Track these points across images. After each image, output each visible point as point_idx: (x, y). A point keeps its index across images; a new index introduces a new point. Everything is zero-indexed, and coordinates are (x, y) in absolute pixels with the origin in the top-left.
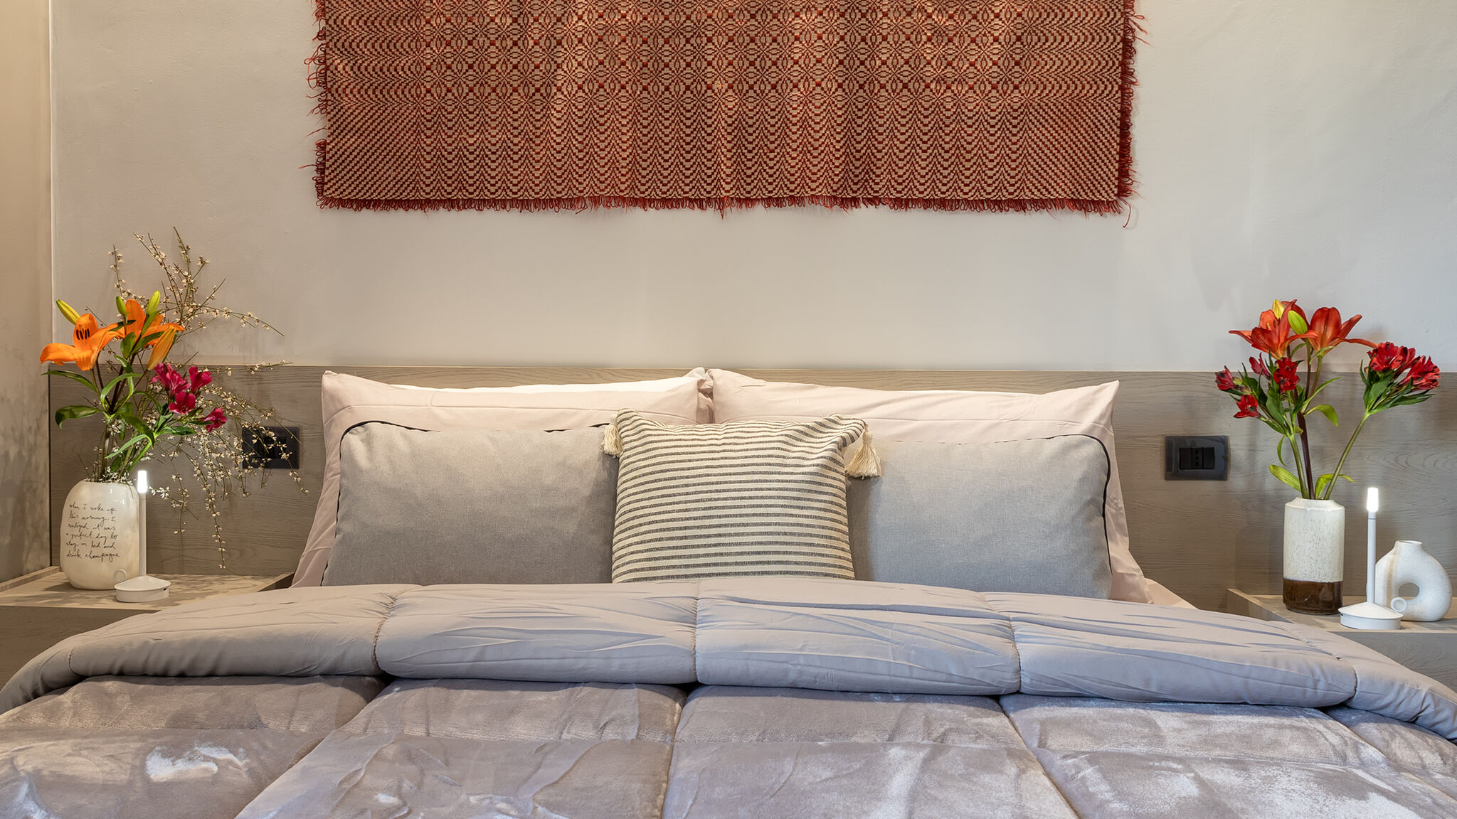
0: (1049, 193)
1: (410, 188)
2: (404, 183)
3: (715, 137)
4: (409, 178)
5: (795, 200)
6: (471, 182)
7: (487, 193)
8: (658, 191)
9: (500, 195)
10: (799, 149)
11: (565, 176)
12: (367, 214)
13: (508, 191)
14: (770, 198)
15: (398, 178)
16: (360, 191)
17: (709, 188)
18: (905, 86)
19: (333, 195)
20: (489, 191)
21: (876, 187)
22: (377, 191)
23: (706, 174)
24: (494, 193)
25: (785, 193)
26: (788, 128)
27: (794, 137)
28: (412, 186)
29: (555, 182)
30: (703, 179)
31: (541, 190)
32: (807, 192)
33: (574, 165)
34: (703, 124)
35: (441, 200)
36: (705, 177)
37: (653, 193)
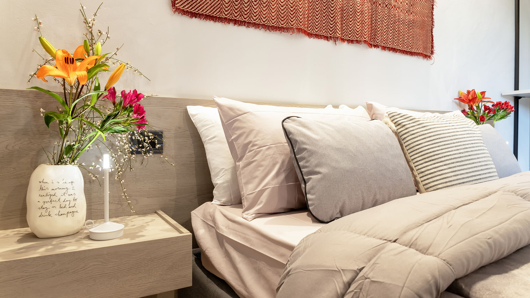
0: (418, 50)
1: (218, 11)
2: (215, 8)
3: (335, 12)
4: (217, 6)
5: (358, 42)
6: (246, 13)
7: (252, 20)
8: (314, 30)
9: (257, 22)
10: (360, 22)
11: (285, 17)
12: (195, 21)
13: (261, 20)
14: (349, 40)
15: (212, 5)
16: (193, 8)
17: (331, 33)
18: (386, 6)
19: (180, 7)
20: (253, 19)
21: (378, 41)
22: (202, 10)
23: (330, 27)
24: (255, 20)
25: (355, 39)
26: (356, 13)
27: (358, 17)
28: (219, 10)
29: (281, 19)
30: (329, 29)
31: (275, 22)
32: (363, 39)
33: (289, 13)
34: (330, 6)
35: (232, 19)
36: (330, 28)
37: (312, 31)
